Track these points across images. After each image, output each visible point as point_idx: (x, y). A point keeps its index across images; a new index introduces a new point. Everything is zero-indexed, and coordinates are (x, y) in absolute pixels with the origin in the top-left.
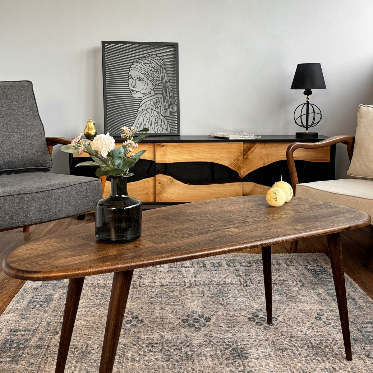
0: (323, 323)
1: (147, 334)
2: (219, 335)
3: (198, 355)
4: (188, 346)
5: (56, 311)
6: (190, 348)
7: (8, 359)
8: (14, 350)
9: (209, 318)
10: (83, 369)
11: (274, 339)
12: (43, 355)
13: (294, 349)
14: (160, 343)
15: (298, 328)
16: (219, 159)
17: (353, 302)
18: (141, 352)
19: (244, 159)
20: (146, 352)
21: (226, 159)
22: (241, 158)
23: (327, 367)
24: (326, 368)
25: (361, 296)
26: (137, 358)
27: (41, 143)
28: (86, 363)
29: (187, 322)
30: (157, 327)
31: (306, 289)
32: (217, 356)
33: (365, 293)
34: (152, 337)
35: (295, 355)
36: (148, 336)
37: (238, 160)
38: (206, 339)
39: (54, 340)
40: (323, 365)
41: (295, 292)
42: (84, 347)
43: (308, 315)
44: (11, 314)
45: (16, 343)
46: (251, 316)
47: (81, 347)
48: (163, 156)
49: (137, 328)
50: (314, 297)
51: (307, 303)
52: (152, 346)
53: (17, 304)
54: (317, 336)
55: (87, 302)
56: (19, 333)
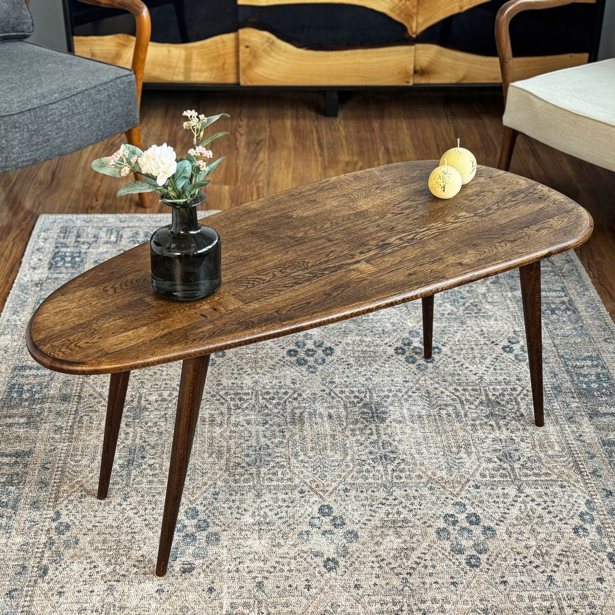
0: (513, 359)
1: (231, 378)
2: (345, 379)
3: (310, 414)
4: (296, 399)
6: (299, 403)
7: (22, 420)
8: (27, 404)
9: (331, 349)
10: (138, 437)
11: (430, 388)
12: (73, 413)
13: (459, 406)
14: (252, 393)
15: (471, 368)
17: (573, 317)
18: (224, 409)
20: (231, 408)
23: (503, 437)
24: (500, 440)
25: (590, 304)
26: (218, 420)
28: (141, 428)
29: (295, 356)
30: (247, 364)
31: (500, 289)
32: (339, 417)
33: (598, 298)
34: (240, 383)
35: (458, 415)
36: (233, 381)
38: (324, 388)
39: (86, 385)
40: (498, 435)
41: (480, 297)
42: (136, 400)
43: (493, 342)
44: (9, 337)
45: (28, 391)
46: (399, 344)
47: (131, 399)
49: (215, 365)
50: (511, 306)
51: (496, 320)
52: (240, 399)
53: (15, 316)
54: (499, 382)
56: (28, 372)
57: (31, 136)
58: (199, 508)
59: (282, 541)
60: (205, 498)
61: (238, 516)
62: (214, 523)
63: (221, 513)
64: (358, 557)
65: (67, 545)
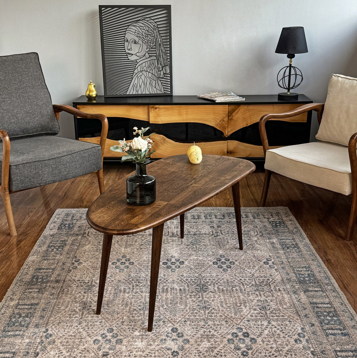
0: (269, 267)
1: (135, 273)
2: (189, 274)
3: (171, 289)
4: (165, 282)
5: (69, 254)
6: (166, 284)
7: (36, 290)
8: (40, 284)
9: (183, 262)
10: (89, 298)
11: (229, 279)
12: (61, 287)
13: (242, 286)
14: (145, 280)
15: (248, 270)
16: (206, 120)
17: (297, 250)
18: (131, 286)
19: (229, 120)
20: (134, 286)
21: (213, 120)
22: (226, 119)
23: (262, 299)
24: (261, 300)
25: (306, 245)
26: (128, 291)
27: (49, 111)
28: (91, 294)
29: (166, 265)
30: (143, 268)
31: (263, 239)
32: (185, 290)
33: (310, 243)
34: (139, 275)
35: (241, 290)
36: (136, 275)
37: (223, 121)
38: (179, 278)
39: (68, 276)
40: (260, 298)
41: (254, 242)
42: (90, 282)
43: (259, 260)
44: (36, 256)
45: (41, 278)
46: (215, 260)
47: (88, 282)
48: (156, 117)
49: (129, 268)
50: (268, 245)
51: (261, 251)
52: (139, 282)
53: (40, 248)
54: (262, 277)
56: (42, 271)
57: (53, 170)
58: (114, 328)
59: (152, 343)
60: (117, 324)
61: (132, 332)
62: (120, 335)
63: (124, 331)
64: (189, 351)
65: (49, 343)
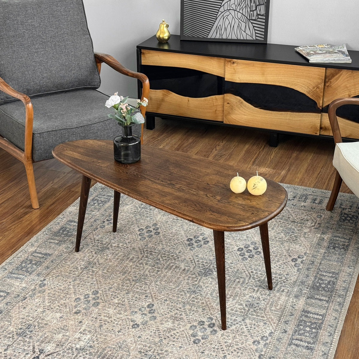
16: (295, 85)
19: (326, 87)
21: (304, 86)
22: (322, 86)
37: (318, 88)
48: (233, 74)
55: (132, 209)
58: (100, 292)
60: (105, 289)
61: (113, 299)
62: (101, 299)
63: (107, 296)
